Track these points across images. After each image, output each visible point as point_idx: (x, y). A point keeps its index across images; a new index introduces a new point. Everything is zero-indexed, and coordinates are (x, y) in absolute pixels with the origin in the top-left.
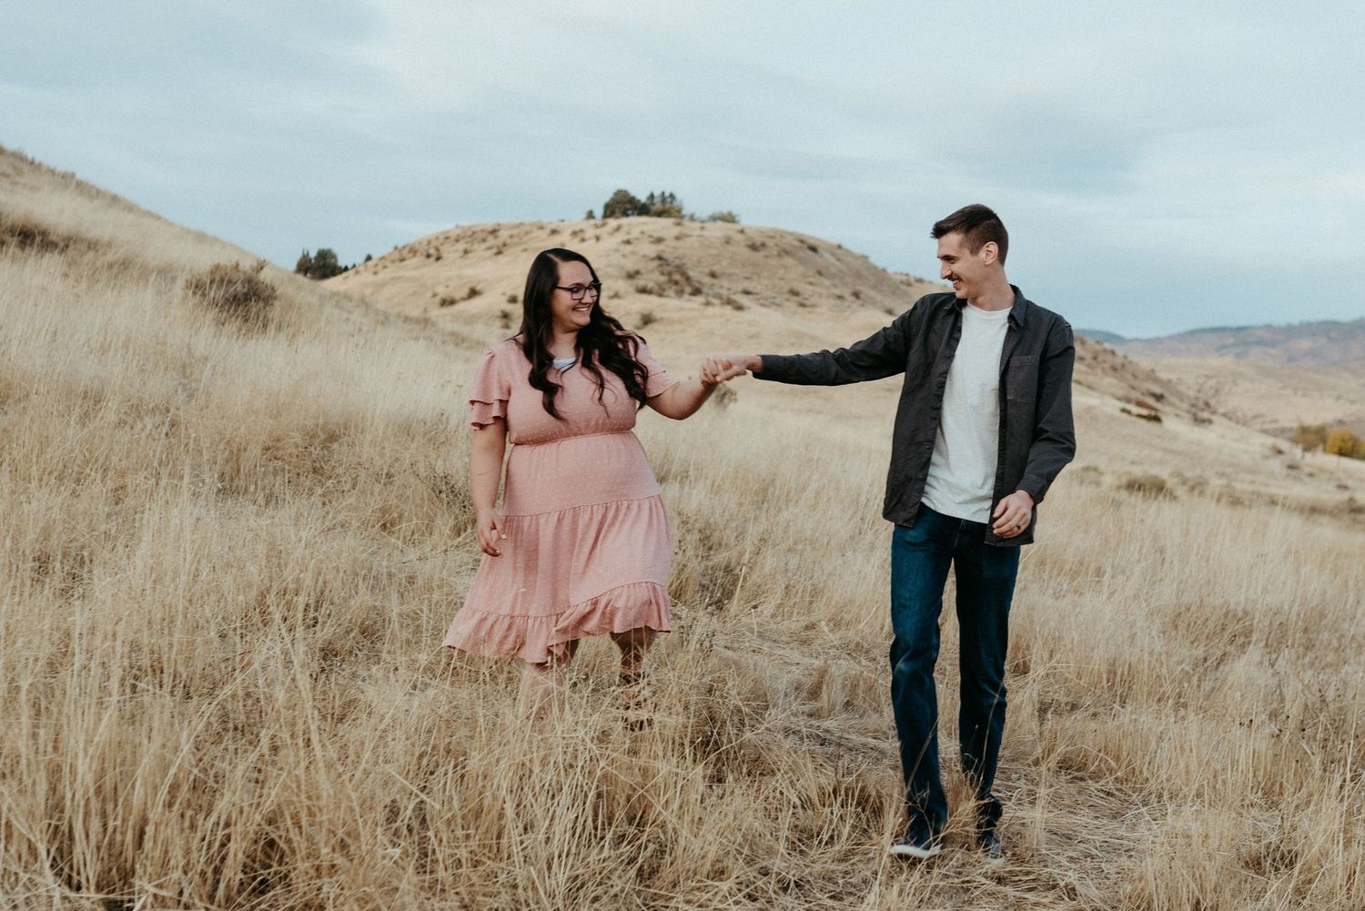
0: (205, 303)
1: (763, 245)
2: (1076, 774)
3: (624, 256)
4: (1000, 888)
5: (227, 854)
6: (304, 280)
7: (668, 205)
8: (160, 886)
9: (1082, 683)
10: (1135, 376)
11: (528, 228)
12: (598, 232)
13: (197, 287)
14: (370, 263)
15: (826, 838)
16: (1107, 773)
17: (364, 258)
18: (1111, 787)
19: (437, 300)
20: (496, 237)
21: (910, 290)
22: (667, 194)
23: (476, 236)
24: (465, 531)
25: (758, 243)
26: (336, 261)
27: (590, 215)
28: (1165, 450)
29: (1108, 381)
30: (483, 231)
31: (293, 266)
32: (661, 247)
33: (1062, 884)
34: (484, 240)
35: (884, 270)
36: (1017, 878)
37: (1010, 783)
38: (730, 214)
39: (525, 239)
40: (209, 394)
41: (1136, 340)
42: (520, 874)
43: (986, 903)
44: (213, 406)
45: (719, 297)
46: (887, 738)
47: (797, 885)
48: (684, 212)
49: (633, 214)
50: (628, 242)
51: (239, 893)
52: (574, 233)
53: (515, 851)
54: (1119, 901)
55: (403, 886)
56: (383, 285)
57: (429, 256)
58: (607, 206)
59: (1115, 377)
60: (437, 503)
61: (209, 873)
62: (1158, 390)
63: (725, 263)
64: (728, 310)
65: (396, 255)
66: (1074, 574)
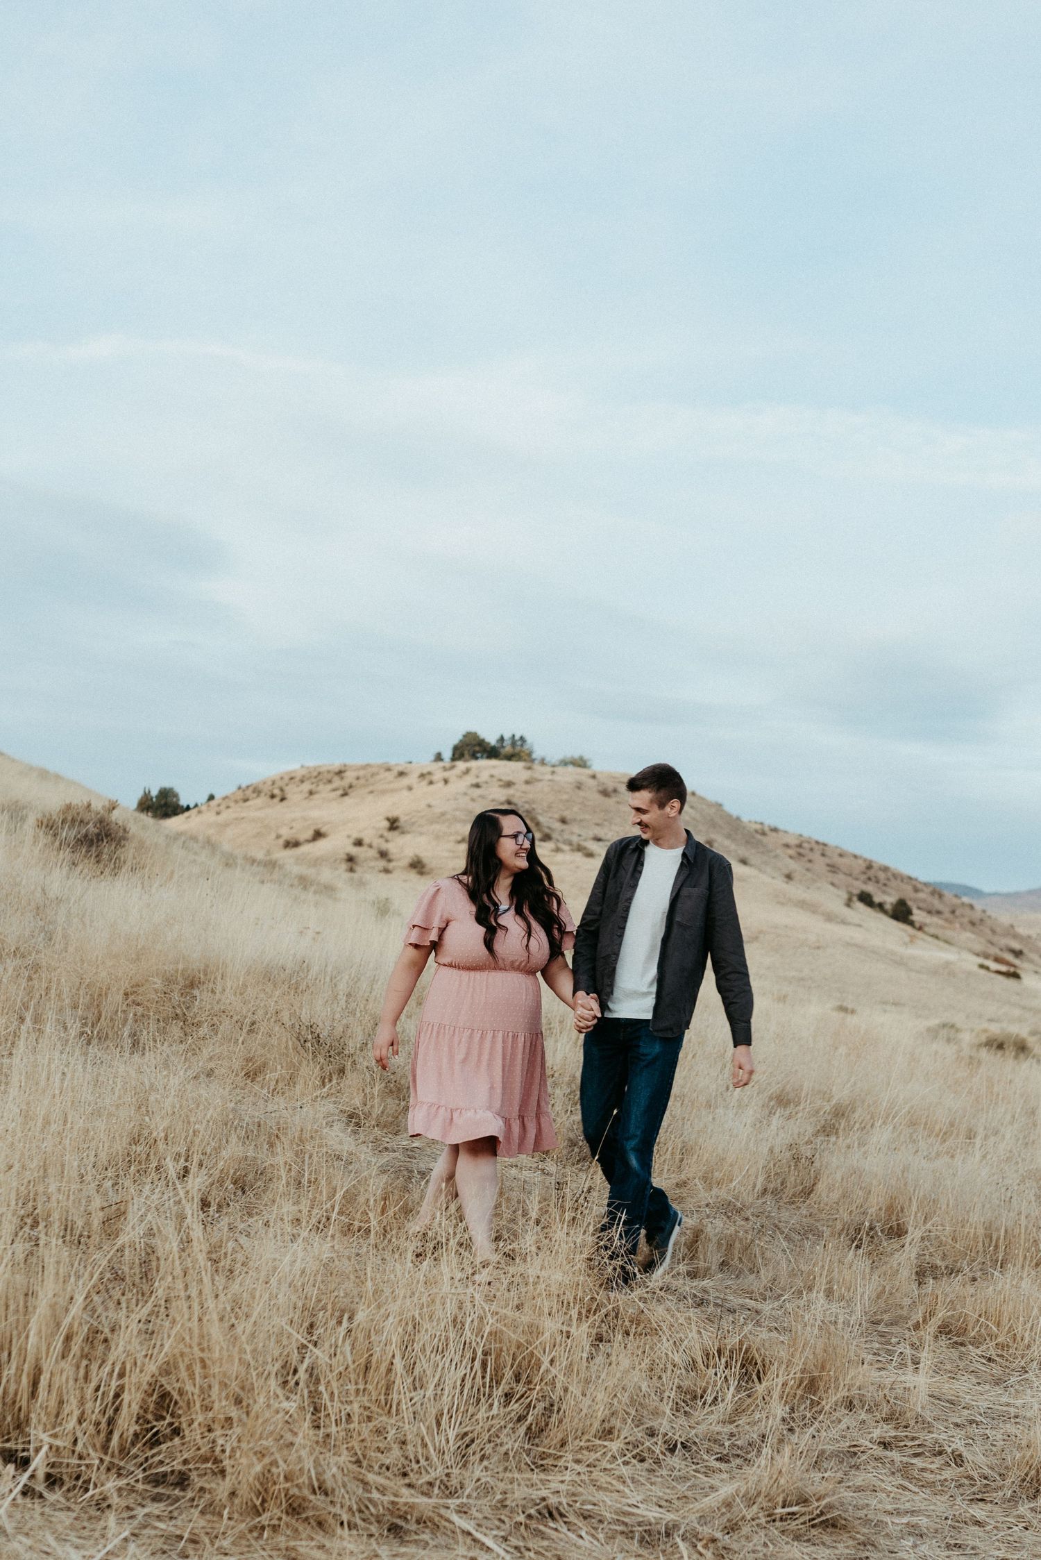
0: (57, 843)
1: (615, 791)
2: (955, 1339)
3: (473, 800)
4: (888, 1453)
5: (121, 1404)
6: (147, 819)
7: (518, 748)
8: (55, 1436)
9: (958, 1246)
10: (993, 932)
11: (375, 770)
12: (447, 774)
13: (49, 826)
14: (213, 803)
15: (710, 1399)
16: (988, 1339)
17: (206, 797)
18: (992, 1353)
19: (281, 842)
20: (342, 778)
21: (765, 839)
22: (517, 737)
23: (321, 777)
24: (330, 1081)
25: (610, 789)
26: (178, 800)
27: (439, 758)
28: (1024, 1008)
29: (966, 936)
30: (329, 772)
31: (134, 805)
32: (511, 791)
33: (949, 1450)
34: (330, 781)
35: (738, 819)
36: (902, 1444)
37: (890, 1347)
38: (581, 758)
39: (371, 780)
40: (65, 937)
41: (995, 894)
42: (410, 1430)
43: (873, 1468)
44: (71, 949)
45: (570, 844)
46: (765, 1300)
47: (684, 1446)
48: (534, 756)
49: (482, 757)
50: (477, 786)
51: (133, 1444)
52: (422, 776)
53: (404, 1407)
54: (1007, 1468)
55: (299, 1440)
56: (226, 825)
57: (273, 796)
58: (456, 748)
59: (973, 932)
60: (302, 1051)
61: (103, 1426)
62: (1016, 946)
63: (575, 809)
64: (578, 856)
65: (240, 795)
66: (945, 1136)
